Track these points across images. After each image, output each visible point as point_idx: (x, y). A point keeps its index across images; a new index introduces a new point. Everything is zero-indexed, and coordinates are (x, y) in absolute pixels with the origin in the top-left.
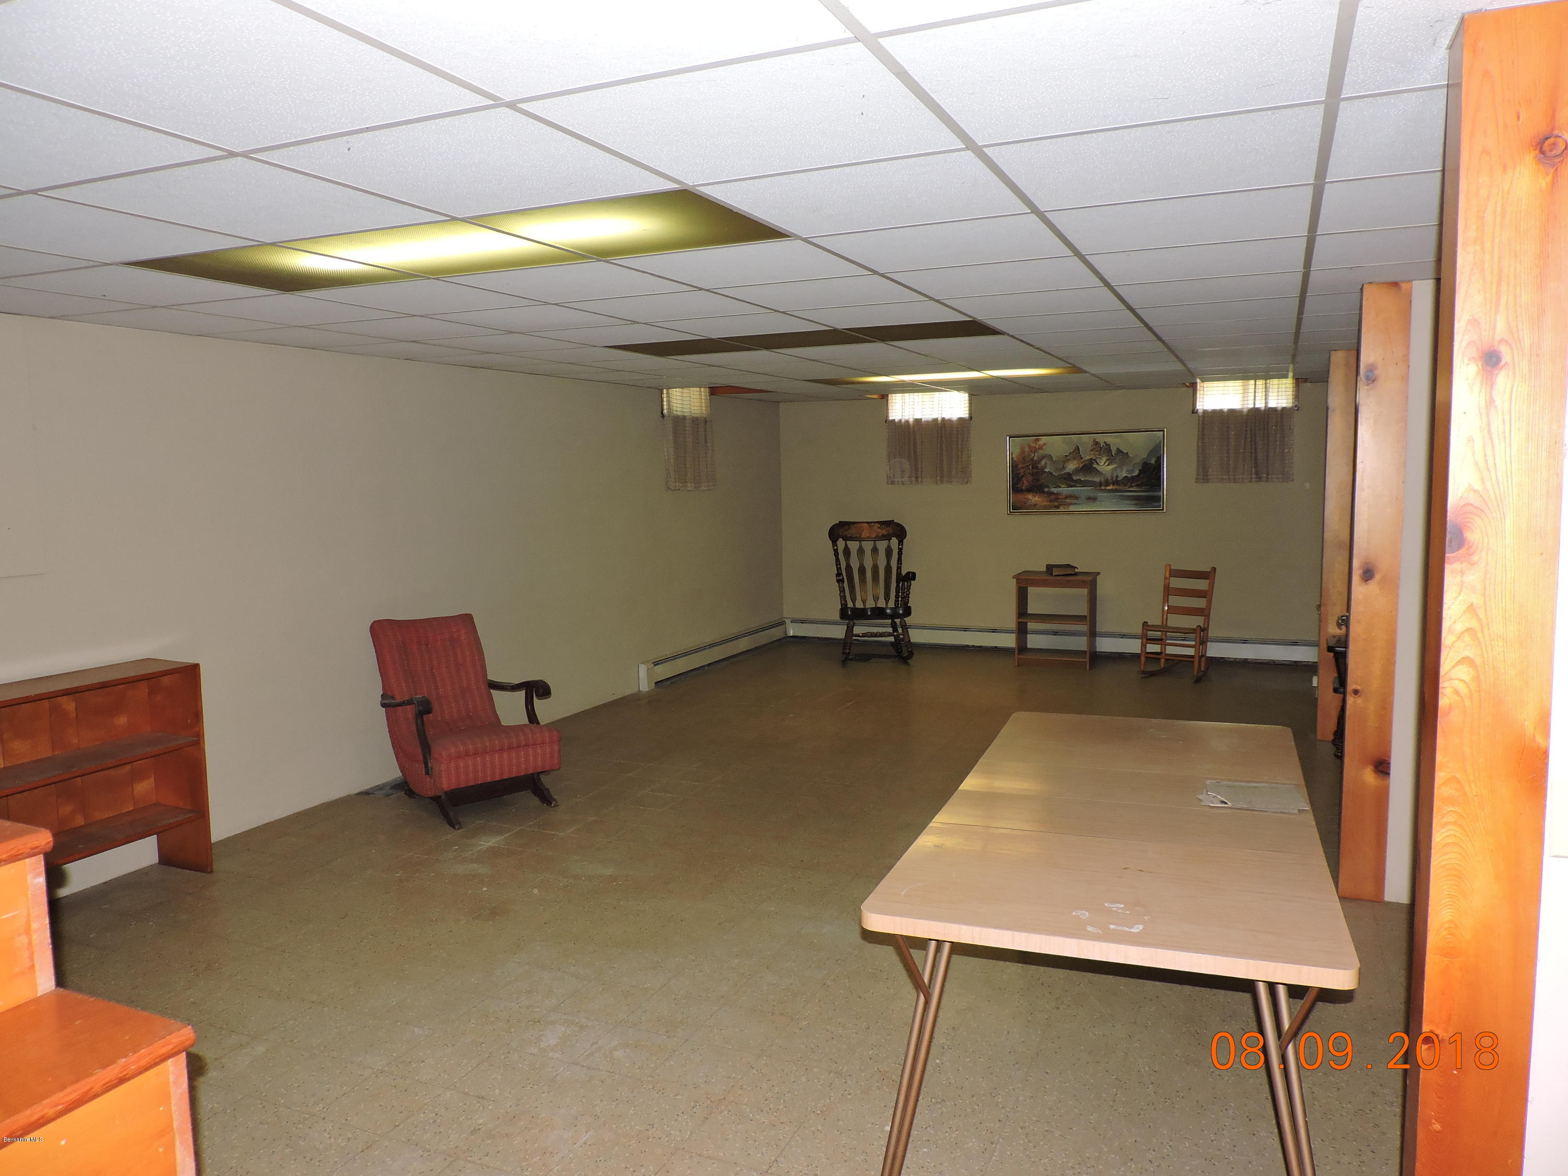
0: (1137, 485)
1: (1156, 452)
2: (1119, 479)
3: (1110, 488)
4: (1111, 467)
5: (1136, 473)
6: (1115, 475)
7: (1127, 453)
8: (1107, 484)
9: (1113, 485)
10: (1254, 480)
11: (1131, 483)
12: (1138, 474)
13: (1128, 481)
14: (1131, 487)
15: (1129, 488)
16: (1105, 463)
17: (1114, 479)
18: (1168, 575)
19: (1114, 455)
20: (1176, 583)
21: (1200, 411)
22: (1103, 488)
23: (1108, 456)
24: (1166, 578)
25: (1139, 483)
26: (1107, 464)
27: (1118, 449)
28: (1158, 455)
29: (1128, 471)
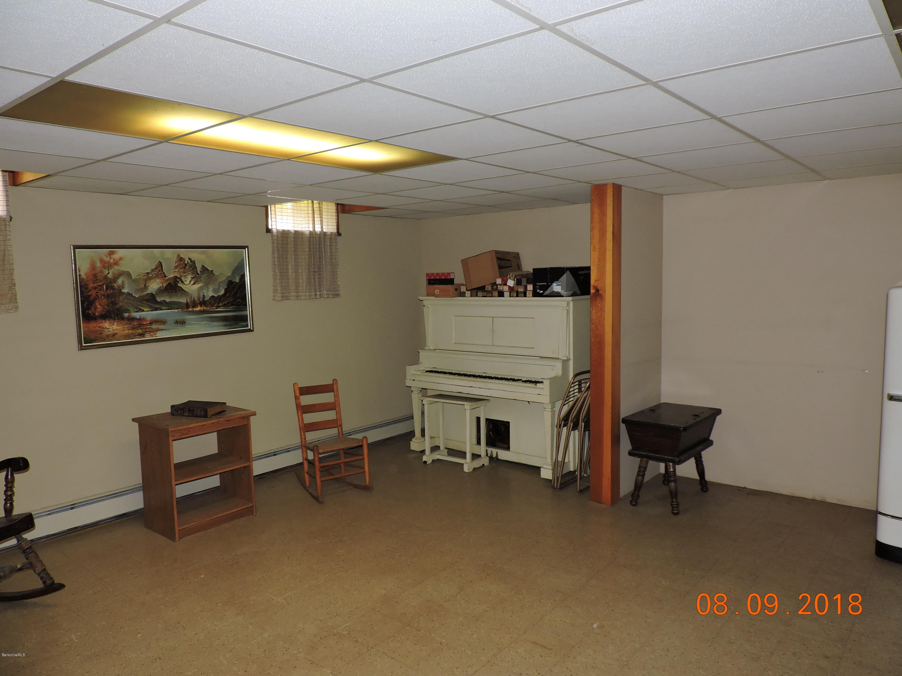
0: (224, 306)
1: (239, 269)
2: (205, 300)
3: (198, 309)
4: (197, 286)
5: (222, 292)
6: (201, 296)
7: (212, 271)
8: (195, 306)
9: (201, 306)
10: (318, 296)
11: (218, 303)
12: (224, 293)
13: (215, 301)
14: (218, 307)
15: (217, 308)
16: (190, 281)
17: (201, 300)
18: (298, 394)
19: (199, 273)
20: (306, 400)
21: (274, 230)
22: (191, 309)
23: (193, 273)
24: (297, 398)
25: (226, 303)
26: (192, 282)
27: (203, 266)
28: (243, 273)
29: (215, 291)
